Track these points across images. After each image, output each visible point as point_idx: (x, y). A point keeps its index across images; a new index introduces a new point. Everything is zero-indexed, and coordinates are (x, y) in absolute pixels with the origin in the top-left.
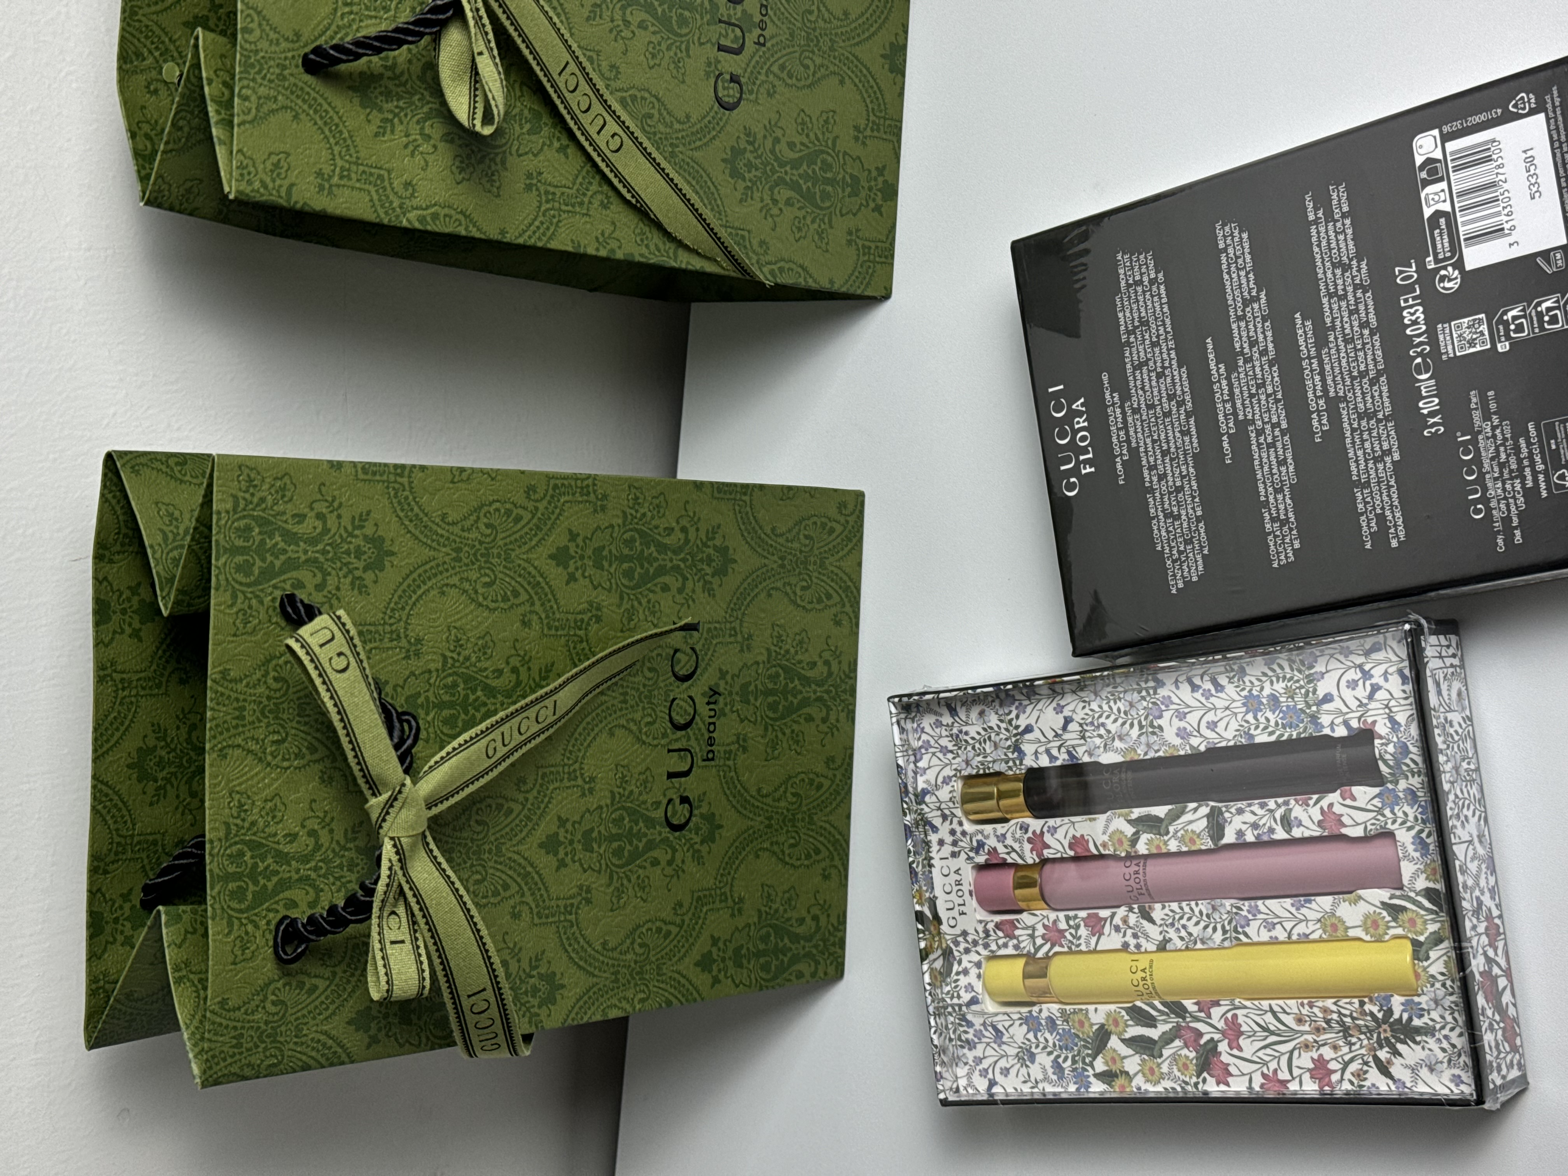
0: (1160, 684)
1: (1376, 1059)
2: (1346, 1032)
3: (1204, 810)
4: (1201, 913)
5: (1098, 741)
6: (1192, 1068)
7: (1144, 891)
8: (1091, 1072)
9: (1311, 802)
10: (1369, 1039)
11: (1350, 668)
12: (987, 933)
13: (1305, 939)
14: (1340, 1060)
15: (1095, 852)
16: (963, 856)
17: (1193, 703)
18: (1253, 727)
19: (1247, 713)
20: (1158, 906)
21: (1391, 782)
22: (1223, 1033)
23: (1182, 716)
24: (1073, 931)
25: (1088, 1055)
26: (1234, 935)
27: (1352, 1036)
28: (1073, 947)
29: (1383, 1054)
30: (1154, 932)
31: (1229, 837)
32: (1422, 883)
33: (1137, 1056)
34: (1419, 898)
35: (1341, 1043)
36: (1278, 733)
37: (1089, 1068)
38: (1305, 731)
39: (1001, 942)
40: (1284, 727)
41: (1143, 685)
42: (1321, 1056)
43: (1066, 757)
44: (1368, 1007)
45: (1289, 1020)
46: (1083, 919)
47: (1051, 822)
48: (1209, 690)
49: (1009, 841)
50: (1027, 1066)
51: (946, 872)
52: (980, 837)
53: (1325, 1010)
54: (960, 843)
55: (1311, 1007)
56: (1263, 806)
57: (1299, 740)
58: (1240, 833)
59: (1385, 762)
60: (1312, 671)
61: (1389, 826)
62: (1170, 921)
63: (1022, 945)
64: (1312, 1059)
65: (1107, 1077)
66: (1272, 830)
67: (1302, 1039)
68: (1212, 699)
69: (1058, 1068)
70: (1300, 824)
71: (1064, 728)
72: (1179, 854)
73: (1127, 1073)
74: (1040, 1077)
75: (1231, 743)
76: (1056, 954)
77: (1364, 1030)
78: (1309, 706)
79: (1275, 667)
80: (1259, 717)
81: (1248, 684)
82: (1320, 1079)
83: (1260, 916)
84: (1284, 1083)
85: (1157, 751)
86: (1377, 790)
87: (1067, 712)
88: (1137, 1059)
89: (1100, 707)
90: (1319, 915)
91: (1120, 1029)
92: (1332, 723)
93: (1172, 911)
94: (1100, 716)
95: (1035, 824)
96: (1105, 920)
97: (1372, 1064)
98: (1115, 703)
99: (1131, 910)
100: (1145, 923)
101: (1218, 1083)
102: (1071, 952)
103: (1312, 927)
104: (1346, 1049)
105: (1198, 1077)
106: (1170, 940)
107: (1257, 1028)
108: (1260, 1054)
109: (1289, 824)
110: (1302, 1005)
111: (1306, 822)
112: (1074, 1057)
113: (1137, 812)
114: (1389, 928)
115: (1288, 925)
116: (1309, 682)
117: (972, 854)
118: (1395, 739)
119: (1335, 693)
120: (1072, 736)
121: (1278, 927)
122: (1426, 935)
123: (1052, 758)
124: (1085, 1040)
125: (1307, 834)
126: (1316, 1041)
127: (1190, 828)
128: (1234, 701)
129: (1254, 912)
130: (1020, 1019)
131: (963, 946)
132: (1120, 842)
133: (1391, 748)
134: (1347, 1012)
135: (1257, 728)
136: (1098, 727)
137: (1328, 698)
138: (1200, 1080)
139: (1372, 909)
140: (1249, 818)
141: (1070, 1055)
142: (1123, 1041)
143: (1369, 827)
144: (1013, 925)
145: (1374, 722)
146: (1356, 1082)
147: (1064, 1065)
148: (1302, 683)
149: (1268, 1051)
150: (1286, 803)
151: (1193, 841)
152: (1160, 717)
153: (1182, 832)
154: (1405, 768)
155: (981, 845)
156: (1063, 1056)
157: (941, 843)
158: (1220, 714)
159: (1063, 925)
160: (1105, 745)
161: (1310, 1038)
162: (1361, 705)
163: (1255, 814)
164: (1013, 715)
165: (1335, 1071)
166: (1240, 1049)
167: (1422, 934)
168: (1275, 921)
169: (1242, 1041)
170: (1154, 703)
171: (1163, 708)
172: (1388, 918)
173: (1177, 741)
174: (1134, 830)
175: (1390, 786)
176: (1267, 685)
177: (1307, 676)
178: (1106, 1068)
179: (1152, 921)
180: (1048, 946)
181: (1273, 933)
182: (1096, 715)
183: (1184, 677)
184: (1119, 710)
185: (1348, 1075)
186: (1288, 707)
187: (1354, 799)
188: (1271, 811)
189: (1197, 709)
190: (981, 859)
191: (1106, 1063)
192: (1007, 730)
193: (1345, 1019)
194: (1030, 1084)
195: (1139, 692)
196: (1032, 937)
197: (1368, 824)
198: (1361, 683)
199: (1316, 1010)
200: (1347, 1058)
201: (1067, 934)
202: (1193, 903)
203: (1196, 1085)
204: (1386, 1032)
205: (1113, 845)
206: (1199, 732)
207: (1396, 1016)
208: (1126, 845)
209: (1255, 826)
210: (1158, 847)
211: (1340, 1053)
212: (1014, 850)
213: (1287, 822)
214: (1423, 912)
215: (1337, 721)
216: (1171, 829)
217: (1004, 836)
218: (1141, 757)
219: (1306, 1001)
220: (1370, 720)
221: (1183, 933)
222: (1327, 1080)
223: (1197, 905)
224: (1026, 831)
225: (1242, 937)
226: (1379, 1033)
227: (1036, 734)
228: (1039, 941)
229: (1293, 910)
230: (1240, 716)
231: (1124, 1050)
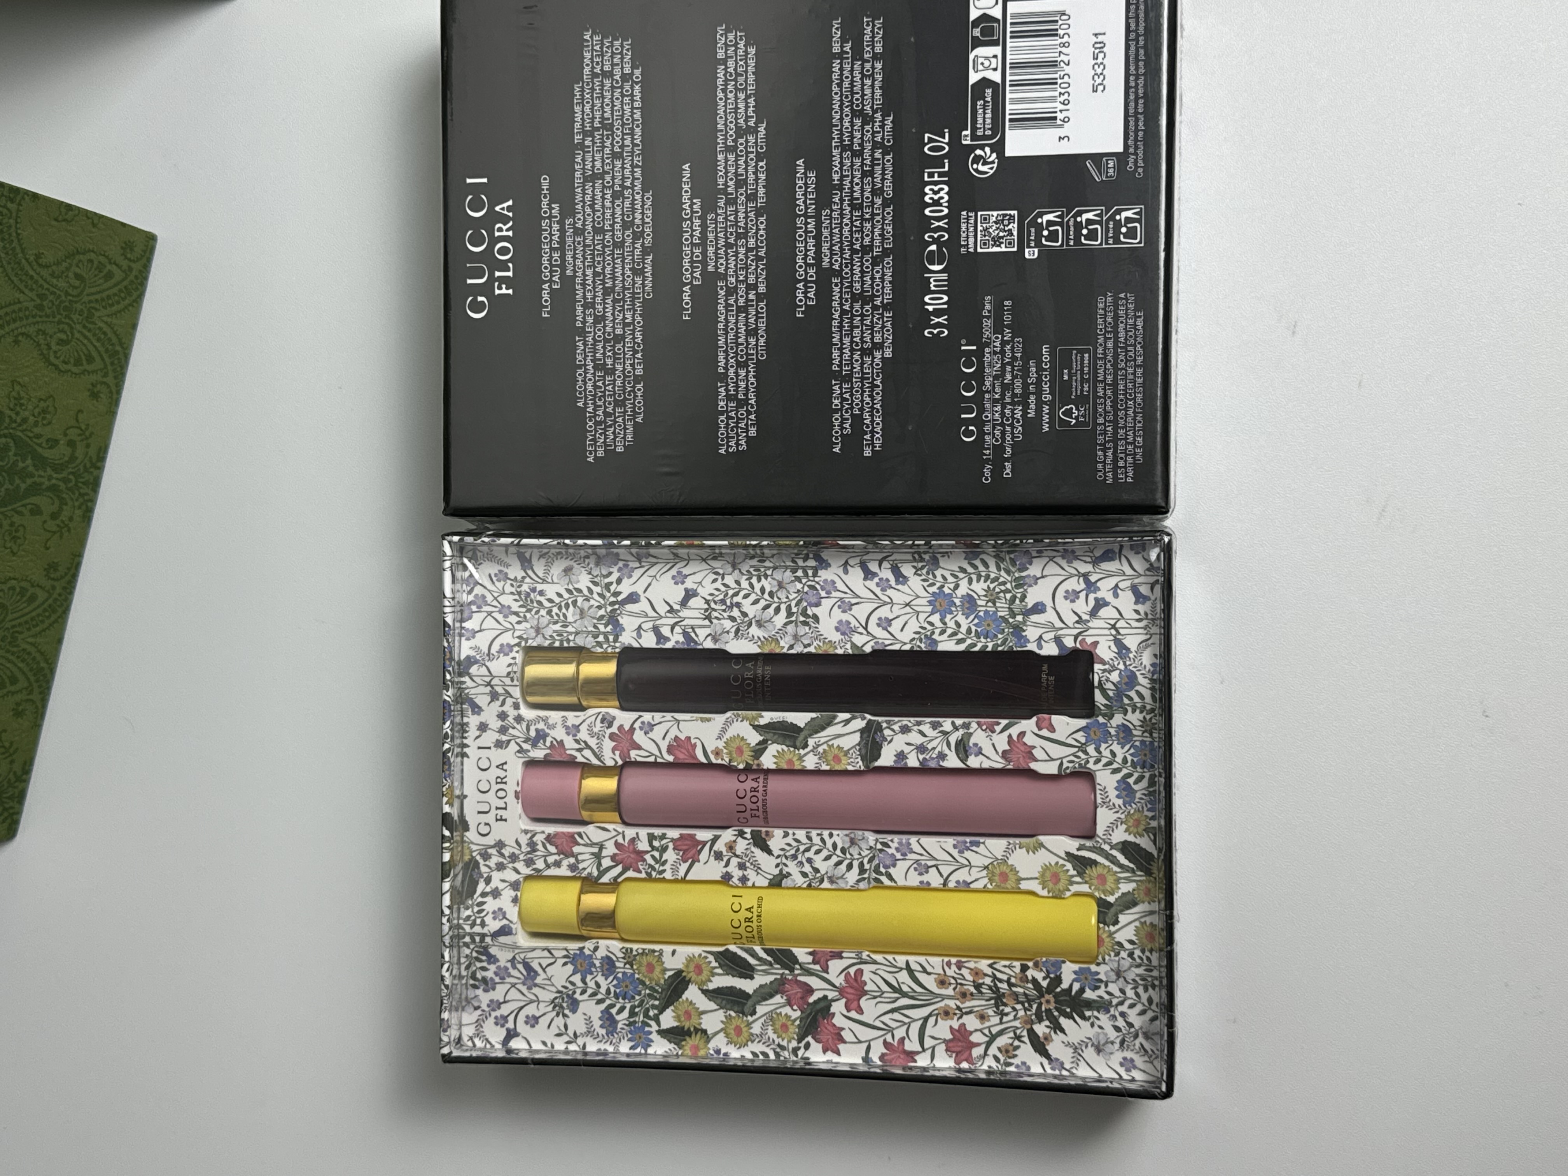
0: (823, 564)
1: (1032, 1034)
2: (998, 999)
3: (859, 724)
4: (835, 846)
5: (728, 624)
6: (793, 1030)
7: (760, 813)
8: (655, 1027)
9: (998, 728)
10: (1026, 1009)
11: (1071, 576)
12: (532, 845)
13: (965, 887)
14: (986, 1031)
15: (704, 761)
16: (513, 747)
17: (865, 593)
18: (937, 631)
19: (932, 613)
20: (778, 833)
21: (1104, 716)
22: (841, 991)
23: (846, 607)
24: (657, 854)
25: (654, 1007)
26: (874, 875)
27: (1005, 1005)
28: (654, 874)
29: (1041, 1029)
30: (768, 864)
31: (887, 758)
32: (1120, 835)
33: (721, 1011)
34: (1114, 853)
35: (990, 1012)
36: (969, 642)
37: (652, 1023)
38: (1003, 643)
39: (551, 860)
40: (978, 635)
41: (800, 563)
42: (963, 1025)
43: (681, 639)
44: (1030, 973)
45: (929, 982)
46: (673, 840)
47: (647, 717)
48: (888, 580)
49: (583, 735)
50: (565, 1016)
51: (484, 764)
52: (541, 726)
53: (977, 973)
54: (511, 731)
55: (959, 969)
56: (935, 726)
57: (994, 653)
58: (901, 756)
59: (1104, 692)
60: (1024, 574)
61: (1091, 765)
62: (793, 852)
63: (581, 866)
64: (951, 1027)
65: (676, 1035)
66: (942, 756)
67: (942, 1004)
68: (890, 592)
69: (609, 1021)
70: (980, 752)
71: (684, 603)
72: (817, 772)
73: (704, 1032)
74: (582, 1029)
75: (907, 647)
76: (628, 879)
77: (1022, 999)
78: (1013, 615)
79: (977, 562)
80: (947, 620)
81: (939, 578)
82: (958, 1053)
83: (910, 856)
84: (911, 1055)
85: (805, 646)
86: (1083, 722)
87: (689, 584)
88: (721, 1015)
89: (738, 583)
90: (987, 862)
91: (704, 977)
92: (1041, 637)
93: (797, 840)
94: (736, 594)
95: (625, 718)
96: (704, 844)
97: (1026, 1039)
98: (759, 580)
99: (741, 834)
100: (757, 852)
101: (825, 1051)
102: (649, 878)
103: (975, 873)
104: (996, 1020)
105: (799, 1041)
106: (789, 875)
107: (885, 988)
108: (885, 1019)
109: (966, 751)
110: (949, 964)
111: (988, 750)
112: (633, 1008)
113: (768, 717)
114: (1072, 883)
115: (945, 870)
116: (1017, 587)
117: (526, 746)
118: (1122, 667)
119: (1049, 603)
120: (693, 614)
121: (933, 870)
122: (1117, 895)
123: (660, 637)
124: (652, 989)
125: (986, 764)
126: (958, 1008)
127: (836, 743)
128: (918, 597)
129: (905, 850)
130: (565, 957)
131: (494, 860)
132: (740, 750)
133: (1115, 677)
134: (1005, 977)
135: (943, 632)
136: (731, 607)
137: (1039, 608)
138: (802, 1045)
139: (1053, 860)
140: (915, 738)
141: (628, 1006)
142: (705, 992)
143: (1065, 765)
144: (572, 839)
145: (1095, 644)
146: (1002, 1059)
147: (618, 1018)
148: (1009, 586)
149: (896, 1016)
150: (966, 726)
151: (837, 759)
152: (818, 605)
153: (825, 747)
154: (1126, 701)
155: (541, 736)
156: (618, 1006)
157: (483, 727)
158: (897, 611)
159: (643, 845)
160: (737, 631)
161: (952, 1004)
162: (1080, 621)
163: (925, 736)
164: (613, 578)
165: (978, 1045)
166: (860, 1011)
167: (1113, 894)
168: (930, 863)
169: (863, 1002)
170: (812, 588)
171: (823, 594)
172: (1072, 872)
173: (836, 637)
174: (761, 738)
175: (1101, 719)
176: (964, 583)
177: (1016, 579)
178: (675, 1024)
179: (769, 852)
180: (619, 869)
181: (925, 878)
182: (731, 592)
183: (857, 560)
184: (763, 590)
185: (993, 1050)
186: (986, 612)
187: (1052, 729)
188: (945, 733)
189: (869, 600)
190: (539, 754)
191: (677, 1018)
192: (601, 595)
193: (999, 985)
194: (566, 1038)
195: (794, 571)
196: (598, 856)
197: (1065, 761)
198: (1083, 595)
199: (964, 971)
200: (994, 1030)
201: (648, 857)
202: (826, 833)
203: (795, 1051)
204: (1049, 1003)
205: (730, 753)
206: (866, 628)
207: (1065, 985)
208: (747, 755)
209: (921, 749)
210: (790, 762)
211: (987, 1024)
212: (588, 747)
213: (963, 748)
214: (1116, 869)
215: (1046, 637)
216: (811, 742)
217: (577, 728)
218: (785, 651)
219: (954, 960)
220: (1089, 640)
221: (807, 868)
222: (966, 1055)
223: (831, 835)
224: (610, 725)
225: (884, 879)
226: (1040, 1004)
227: (643, 606)
228: (606, 863)
229: (955, 853)
230: (922, 617)
231: (703, 1003)
